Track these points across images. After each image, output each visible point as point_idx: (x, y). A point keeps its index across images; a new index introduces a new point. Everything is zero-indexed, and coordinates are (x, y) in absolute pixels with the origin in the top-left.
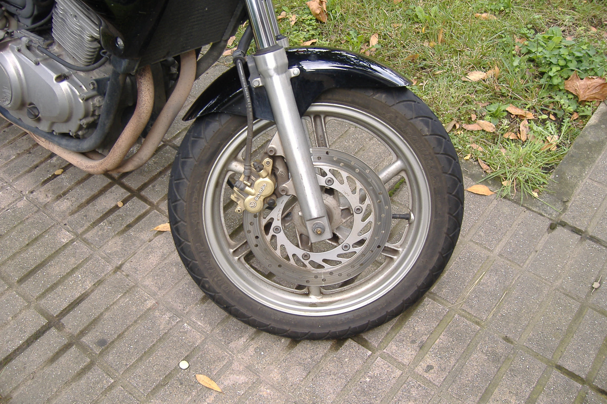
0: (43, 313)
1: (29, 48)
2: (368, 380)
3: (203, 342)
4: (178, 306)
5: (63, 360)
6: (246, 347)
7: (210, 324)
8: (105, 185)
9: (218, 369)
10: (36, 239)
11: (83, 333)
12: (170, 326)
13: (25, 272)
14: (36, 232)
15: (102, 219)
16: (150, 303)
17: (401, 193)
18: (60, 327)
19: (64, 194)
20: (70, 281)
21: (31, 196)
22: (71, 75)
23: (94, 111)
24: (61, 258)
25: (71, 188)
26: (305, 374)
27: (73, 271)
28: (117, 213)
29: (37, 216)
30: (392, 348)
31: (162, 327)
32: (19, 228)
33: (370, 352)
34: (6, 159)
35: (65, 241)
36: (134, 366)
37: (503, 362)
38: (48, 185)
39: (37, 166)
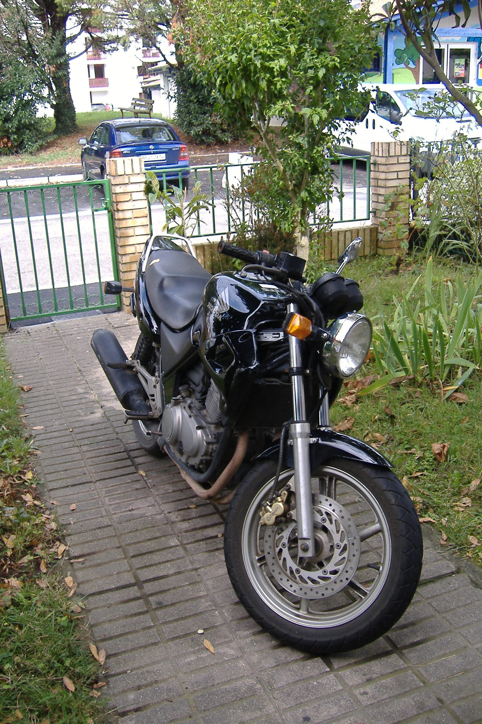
0: (136, 577)
1: (190, 407)
2: (315, 683)
3: (222, 625)
4: (219, 601)
5: (131, 604)
6: (247, 637)
7: (232, 617)
8: (217, 522)
9: (221, 642)
10: (156, 538)
11: (152, 595)
12: (207, 609)
13: (139, 552)
14: (158, 534)
15: (203, 540)
16: (201, 594)
17: (425, 587)
18: (141, 587)
19: (189, 519)
20: (162, 566)
21: (168, 514)
22: (206, 427)
23: (211, 453)
24: (164, 552)
25: (195, 518)
26: (274, 664)
27: (167, 561)
28: (215, 540)
29: (164, 526)
30: (346, 673)
31: (201, 608)
32: (149, 529)
33: (328, 669)
34: (165, 491)
35: (172, 544)
36: (170, 622)
37: (426, 712)
38: (182, 512)
39: (181, 500)
